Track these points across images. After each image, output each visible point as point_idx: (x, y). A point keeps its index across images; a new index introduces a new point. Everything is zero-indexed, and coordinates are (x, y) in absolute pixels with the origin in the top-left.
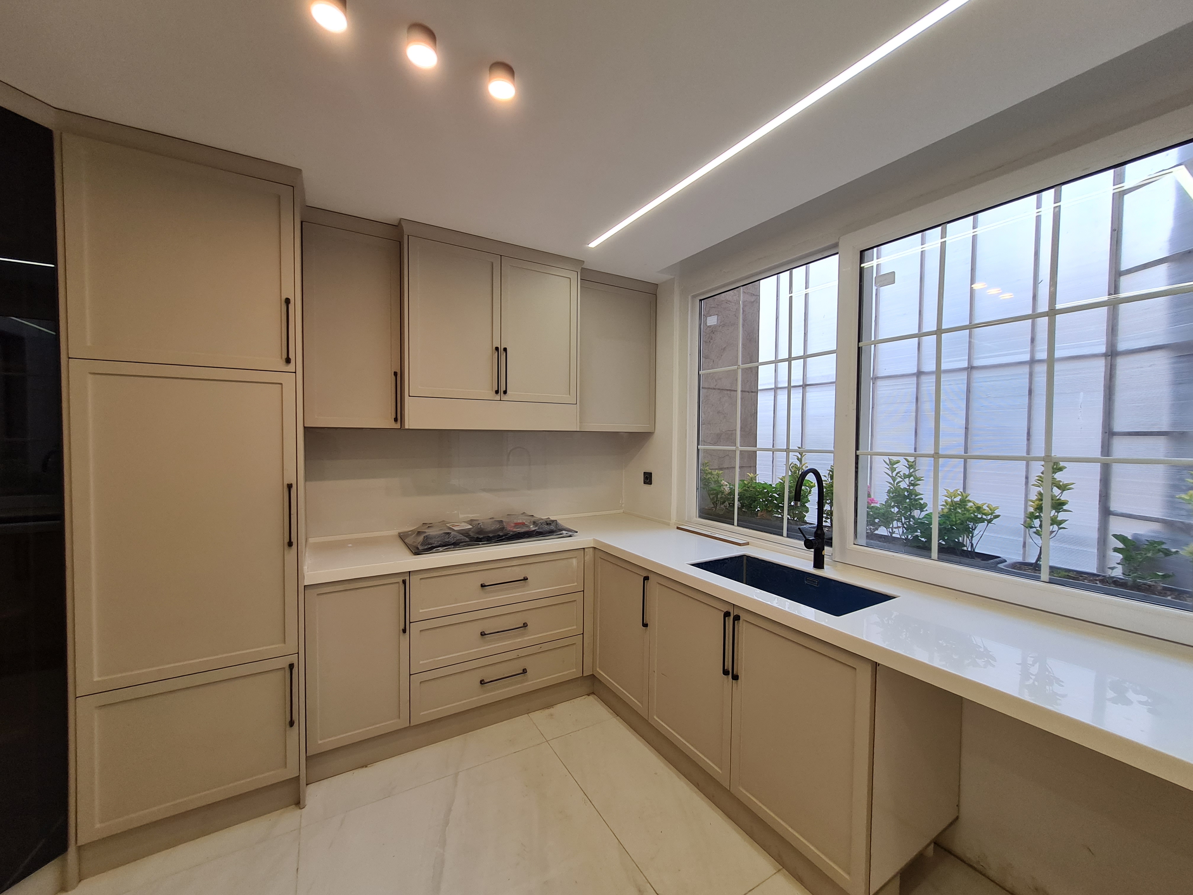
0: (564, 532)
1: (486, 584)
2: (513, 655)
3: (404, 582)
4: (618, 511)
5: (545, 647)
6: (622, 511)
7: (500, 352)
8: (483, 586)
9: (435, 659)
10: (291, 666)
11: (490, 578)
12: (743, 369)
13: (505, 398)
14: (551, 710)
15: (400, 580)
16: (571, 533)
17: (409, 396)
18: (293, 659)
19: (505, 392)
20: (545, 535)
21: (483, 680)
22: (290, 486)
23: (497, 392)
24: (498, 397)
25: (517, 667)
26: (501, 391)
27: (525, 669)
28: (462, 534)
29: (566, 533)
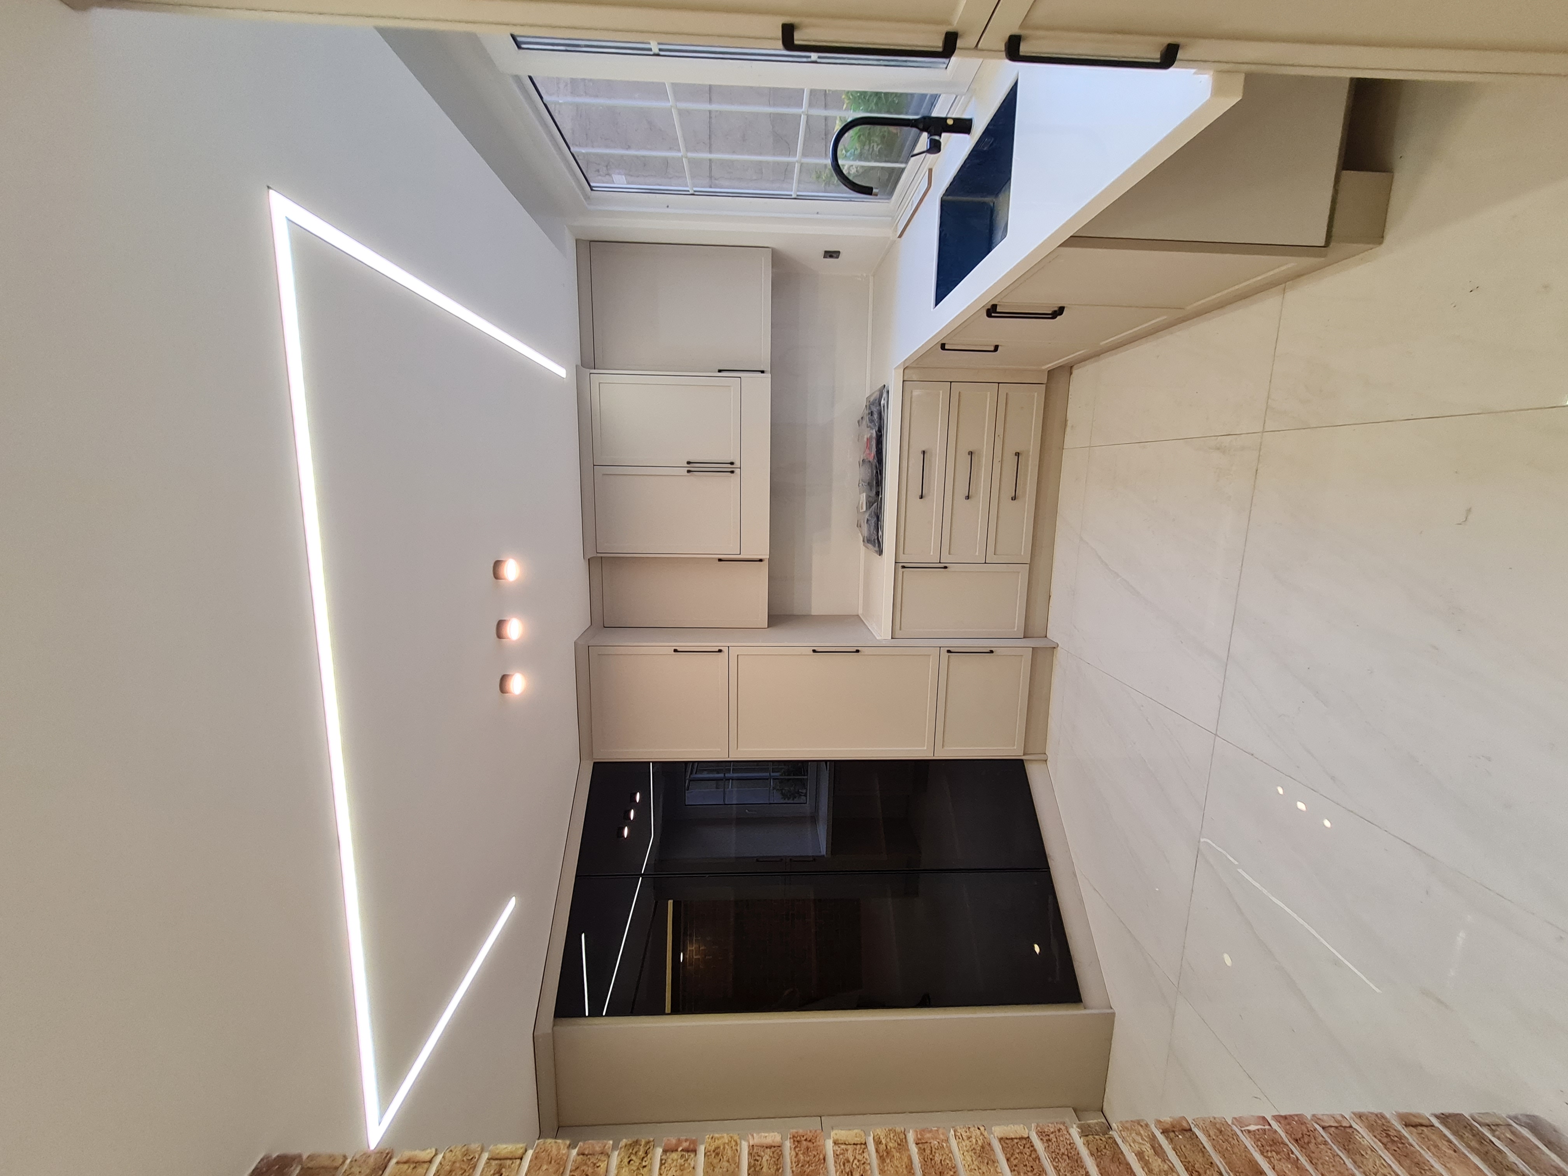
0: (882, 402)
1: (920, 494)
2: (997, 466)
3: (903, 567)
4: (871, 284)
5: (1000, 431)
6: (871, 279)
7: (693, 468)
8: (921, 497)
9: (978, 542)
10: (949, 651)
11: (915, 490)
12: (687, 150)
13: (737, 464)
14: (1069, 423)
15: (901, 570)
16: (884, 390)
17: (740, 554)
18: (944, 650)
19: (732, 463)
20: (882, 426)
21: (1012, 498)
22: (814, 651)
23: (732, 472)
24: (737, 471)
25: (1011, 460)
26: (730, 468)
27: (1016, 453)
28: (870, 508)
29: (884, 400)
